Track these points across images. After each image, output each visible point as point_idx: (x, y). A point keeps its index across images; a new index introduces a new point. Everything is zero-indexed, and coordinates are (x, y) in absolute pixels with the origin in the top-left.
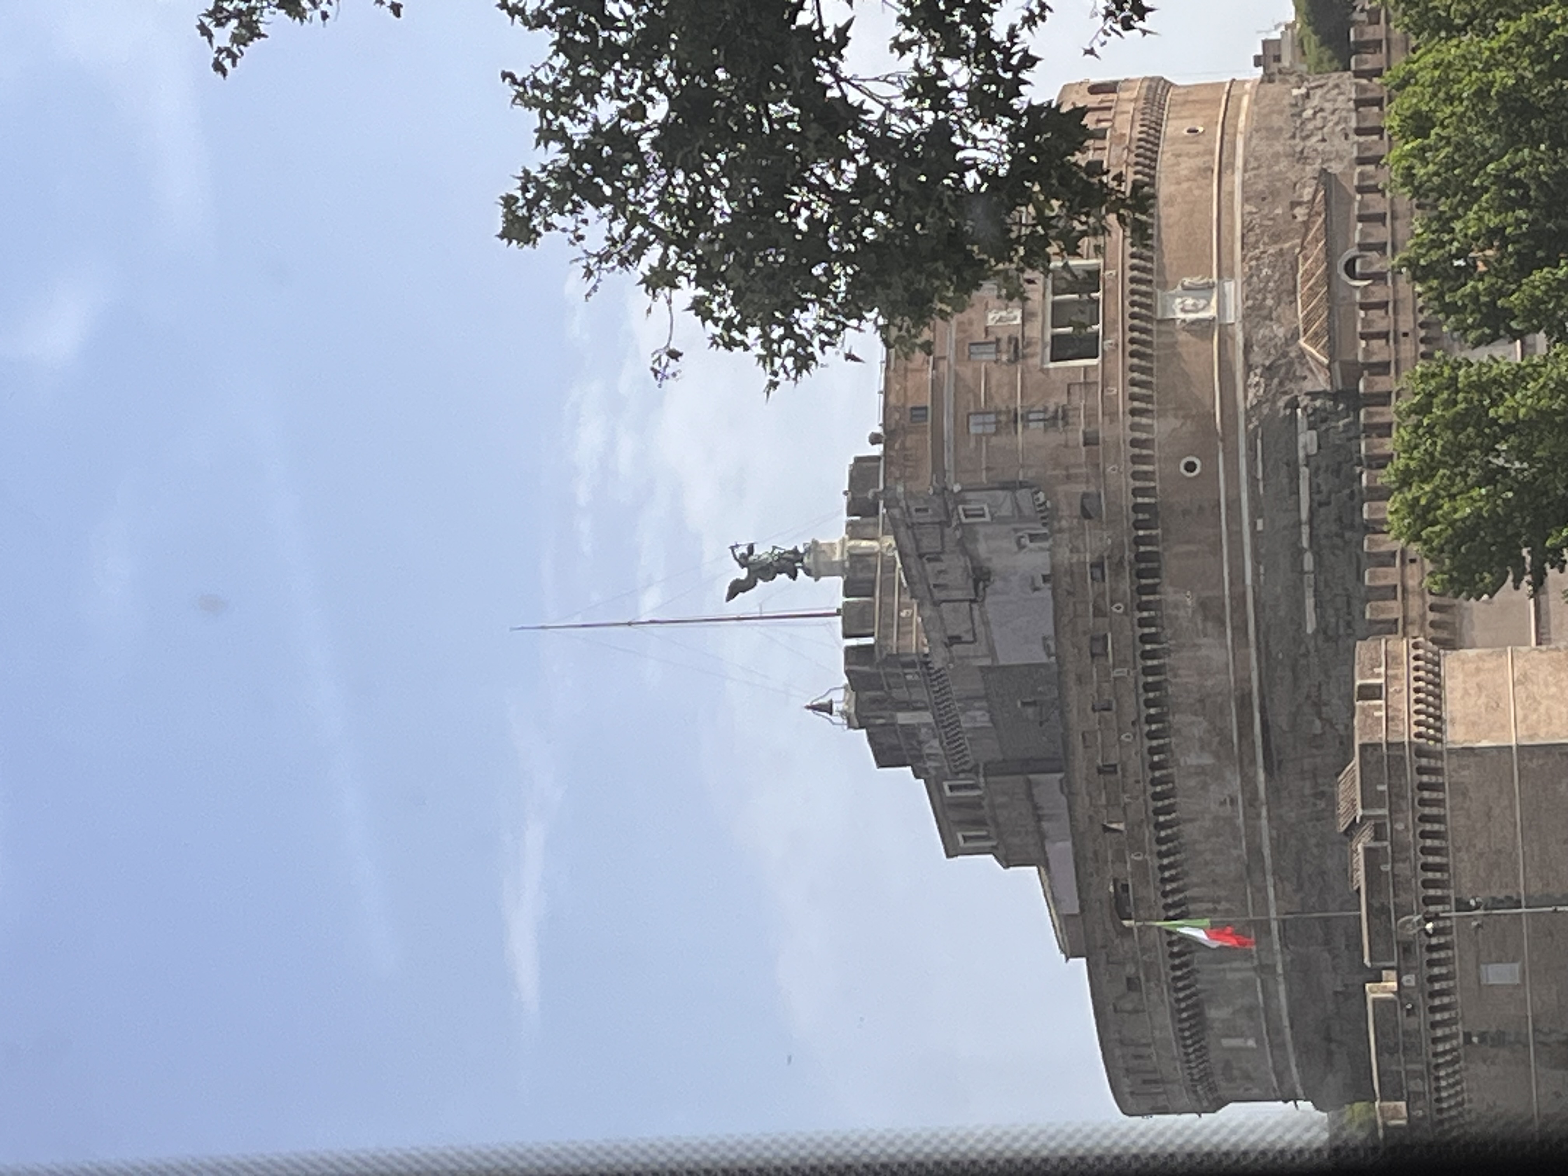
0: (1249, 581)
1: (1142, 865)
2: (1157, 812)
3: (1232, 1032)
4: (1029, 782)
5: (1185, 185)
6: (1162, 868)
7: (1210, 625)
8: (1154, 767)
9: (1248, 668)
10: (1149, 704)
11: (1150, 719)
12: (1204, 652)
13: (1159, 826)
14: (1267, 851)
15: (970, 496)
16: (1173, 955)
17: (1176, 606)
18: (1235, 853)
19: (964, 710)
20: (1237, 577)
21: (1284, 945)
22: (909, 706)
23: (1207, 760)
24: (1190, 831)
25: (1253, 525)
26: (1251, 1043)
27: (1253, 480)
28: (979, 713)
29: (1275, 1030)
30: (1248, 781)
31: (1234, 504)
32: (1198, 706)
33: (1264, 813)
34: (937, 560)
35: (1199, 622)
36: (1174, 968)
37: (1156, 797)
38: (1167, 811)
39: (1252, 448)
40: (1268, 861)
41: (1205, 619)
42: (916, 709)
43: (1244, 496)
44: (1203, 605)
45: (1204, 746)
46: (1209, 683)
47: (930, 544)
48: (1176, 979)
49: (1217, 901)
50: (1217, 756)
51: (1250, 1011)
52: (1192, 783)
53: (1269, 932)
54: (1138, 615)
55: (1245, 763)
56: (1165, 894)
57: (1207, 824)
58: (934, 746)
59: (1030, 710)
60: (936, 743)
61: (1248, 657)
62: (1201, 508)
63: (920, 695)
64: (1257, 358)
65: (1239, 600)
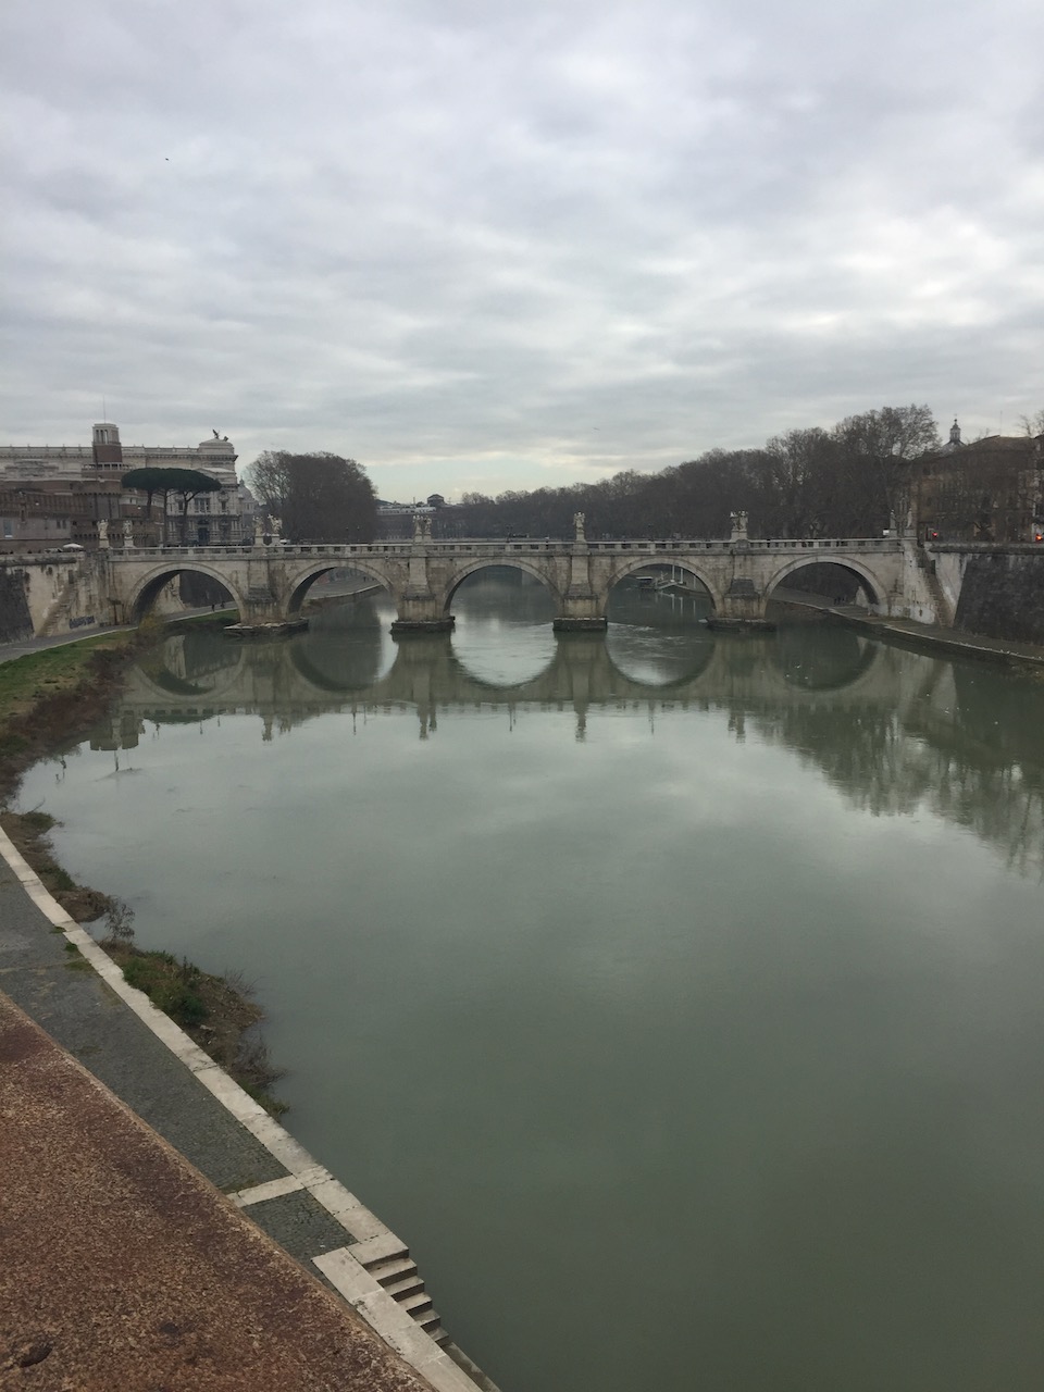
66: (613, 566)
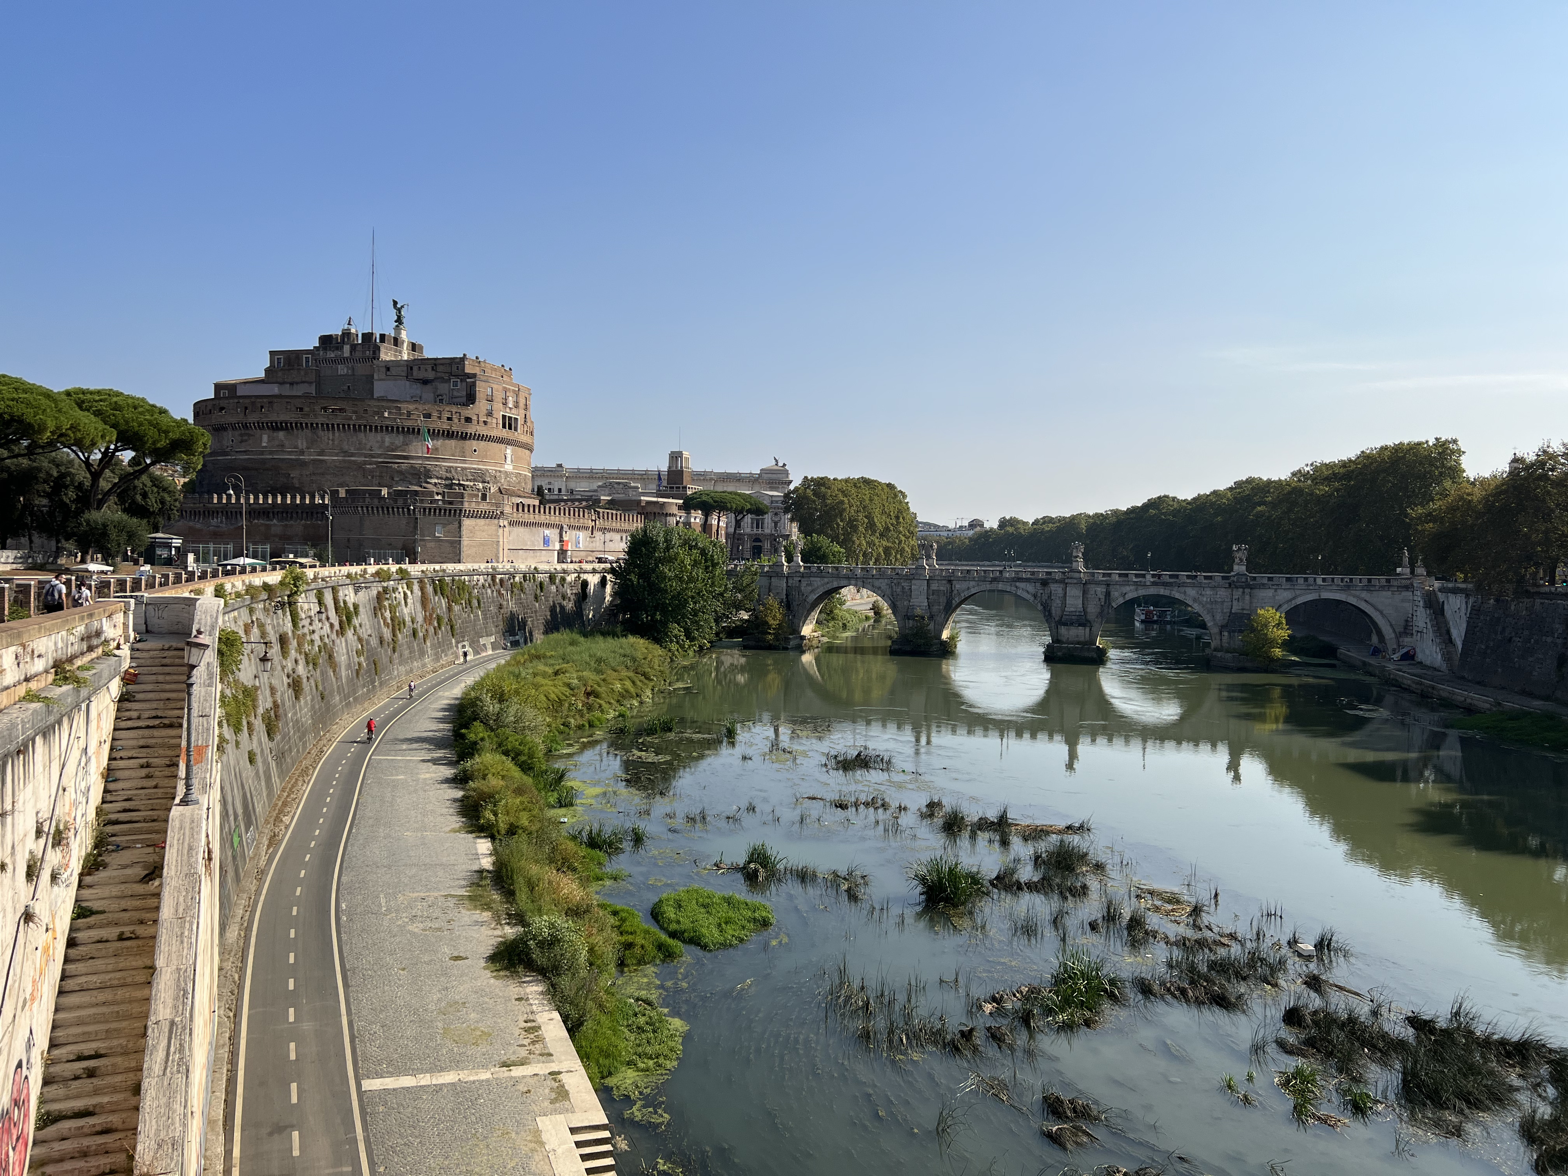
0: (443, 464)
1: (351, 419)
2: (371, 427)
3: (272, 438)
4: (312, 383)
6: (349, 425)
7: (430, 450)
8: (387, 427)
9: (416, 460)
10: (408, 429)
11: (403, 428)
13: (365, 426)
14: (353, 459)
16: (312, 424)
17: (437, 441)
18: (352, 449)
19: (348, 367)
20: (444, 460)
21: (313, 460)
22: (352, 350)
23: (387, 444)
24: (361, 435)
25: (459, 467)
26: (264, 444)
27: (471, 468)
28: (345, 371)
29: (271, 453)
30: (379, 456)
31: (464, 461)
32: (403, 443)
33: (367, 459)
34: (433, 369)
36: (306, 424)
37: (376, 427)
38: (371, 430)
40: (348, 458)
41: (434, 449)
42: (351, 352)
43: (466, 465)
44: (437, 449)
45: (392, 443)
46: (411, 448)
47: (440, 368)
48: (301, 424)
49: (333, 440)
50: (387, 447)
51: (283, 446)
52: (379, 438)
54: (436, 429)
55: (386, 455)
56: (338, 425)
57: (364, 441)
58: (331, 355)
60: (333, 355)
61: (419, 461)
62: (464, 452)
63: (358, 354)
64: (498, 474)
65: (438, 461)
66: (1108, 594)
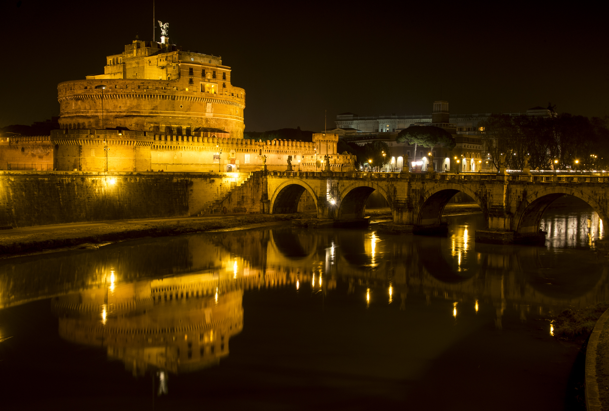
0: (160, 115)
1: (109, 91)
2: (119, 95)
3: (76, 104)
4: (122, 73)
5: (229, 109)
6: (108, 95)
7: (153, 107)
8: (127, 95)
9: (145, 114)
11: (136, 95)
12: (148, 106)
13: (116, 95)
15: (178, 67)
16: (91, 96)
17: (157, 102)
18: (111, 108)
19: (136, 62)
20: (161, 113)
21: (93, 116)
22: (137, 52)
24: (115, 100)
25: (170, 116)
26: (73, 108)
27: (178, 117)
28: (135, 65)
29: (76, 113)
30: (124, 112)
31: (174, 113)
32: (138, 104)
33: (118, 114)
34: (166, 60)
35: (154, 105)
36: (89, 95)
37: (122, 95)
38: (119, 97)
39: (184, 117)
40: (109, 114)
41: (154, 106)
43: (176, 115)
44: (157, 106)
45: (131, 104)
46: (142, 106)
47: (169, 58)
48: (86, 96)
49: (102, 104)
50: (129, 106)
51: (80, 108)
52: (124, 102)
53: (96, 113)
54: (155, 95)
55: (128, 111)
56: (103, 95)
57: (116, 104)
59: (135, 74)
60: (130, 57)
61: (146, 113)
62: (174, 107)
63: (139, 54)
64: (200, 120)
65: (157, 113)
